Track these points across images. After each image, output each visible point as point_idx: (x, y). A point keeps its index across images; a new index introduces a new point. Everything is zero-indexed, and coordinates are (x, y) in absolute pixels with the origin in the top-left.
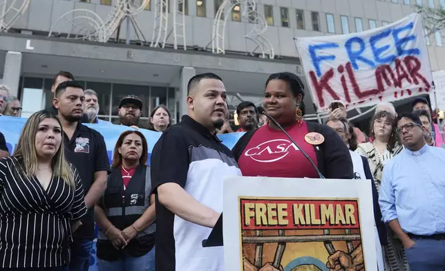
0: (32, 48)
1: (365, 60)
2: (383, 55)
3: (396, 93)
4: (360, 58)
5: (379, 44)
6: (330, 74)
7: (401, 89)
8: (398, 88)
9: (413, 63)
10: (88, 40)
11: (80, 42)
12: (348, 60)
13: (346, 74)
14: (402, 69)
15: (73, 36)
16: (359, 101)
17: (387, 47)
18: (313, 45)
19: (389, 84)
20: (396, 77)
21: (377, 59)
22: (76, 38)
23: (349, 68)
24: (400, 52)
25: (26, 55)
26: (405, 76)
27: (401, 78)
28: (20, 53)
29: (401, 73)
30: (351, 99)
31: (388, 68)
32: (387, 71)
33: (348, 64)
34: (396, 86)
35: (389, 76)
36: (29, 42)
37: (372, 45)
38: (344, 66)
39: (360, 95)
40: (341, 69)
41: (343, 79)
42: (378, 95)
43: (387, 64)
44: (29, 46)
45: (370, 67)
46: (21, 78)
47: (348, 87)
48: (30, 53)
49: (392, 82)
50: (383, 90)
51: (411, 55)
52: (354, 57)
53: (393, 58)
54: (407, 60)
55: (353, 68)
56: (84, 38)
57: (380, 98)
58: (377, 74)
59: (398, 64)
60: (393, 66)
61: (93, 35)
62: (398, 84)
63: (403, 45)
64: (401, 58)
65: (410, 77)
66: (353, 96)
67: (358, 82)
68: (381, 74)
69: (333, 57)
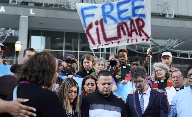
0: (34, 14)
1: (112, 18)
2: (123, 15)
3: (128, 40)
4: (109, 16)
5: (122, 7)
6: (91, 26)
7: (132, 38)
8: (130, 37)
9: (141, 23)
10: (65, 8)
11: (60, 9)
12: (102, 17)
13: (99, 26)
14: (134, 26)
15: (56, 5)
16: (106, 44)
17: (127, 10)
18: (83, 8)
19: (125, 34)
20: (130, 30)
21: (119, 17)
22: (58, 7)
23: (101, 22)
24: (134, 15)
25: (30, 18)
26: (135, 30)
27: (132, 31)
28: (27, 17)
29: (133, 28)
30: (101, 42)
31: (125, 24)
32: (124, 26)
33: (101, 20)
34: (128, 36)
35: (125, 29)
36: (31, 10)
37: (118, 7)
38: (99, 21)
39: (107, 40)
40: (97, 23)
41: (97, 29)
42: (117, 41)
43: (125, 21)
44: (32, 12)
45: (114, 22)
46: (29, 31)
47: (100, 35)
48: (32, 16)
49: (127, 33)
50: (121, 38)
51: (141, 18)
52: (106, 15)
53: (129, 18)
54: (137, 20)
55: (104, 23)
56: (63, 7)
57: (119, 42)
58: (118, 27)
59: (132, 22)
60: (129, 23)
61: (67, 5)
62: (130, 35)
63: (136, 11)
64: (134, 18)
65: (138, 31)
66: (102, 41)
67: (106, 32)
68: (121, 28)
69: (93, 15)
